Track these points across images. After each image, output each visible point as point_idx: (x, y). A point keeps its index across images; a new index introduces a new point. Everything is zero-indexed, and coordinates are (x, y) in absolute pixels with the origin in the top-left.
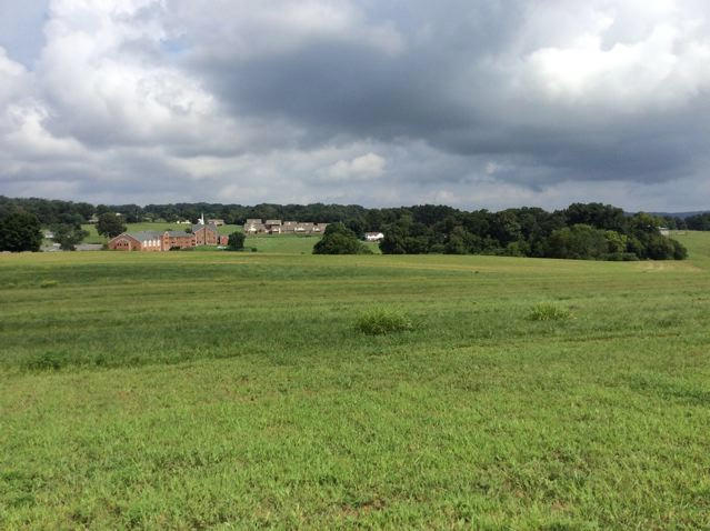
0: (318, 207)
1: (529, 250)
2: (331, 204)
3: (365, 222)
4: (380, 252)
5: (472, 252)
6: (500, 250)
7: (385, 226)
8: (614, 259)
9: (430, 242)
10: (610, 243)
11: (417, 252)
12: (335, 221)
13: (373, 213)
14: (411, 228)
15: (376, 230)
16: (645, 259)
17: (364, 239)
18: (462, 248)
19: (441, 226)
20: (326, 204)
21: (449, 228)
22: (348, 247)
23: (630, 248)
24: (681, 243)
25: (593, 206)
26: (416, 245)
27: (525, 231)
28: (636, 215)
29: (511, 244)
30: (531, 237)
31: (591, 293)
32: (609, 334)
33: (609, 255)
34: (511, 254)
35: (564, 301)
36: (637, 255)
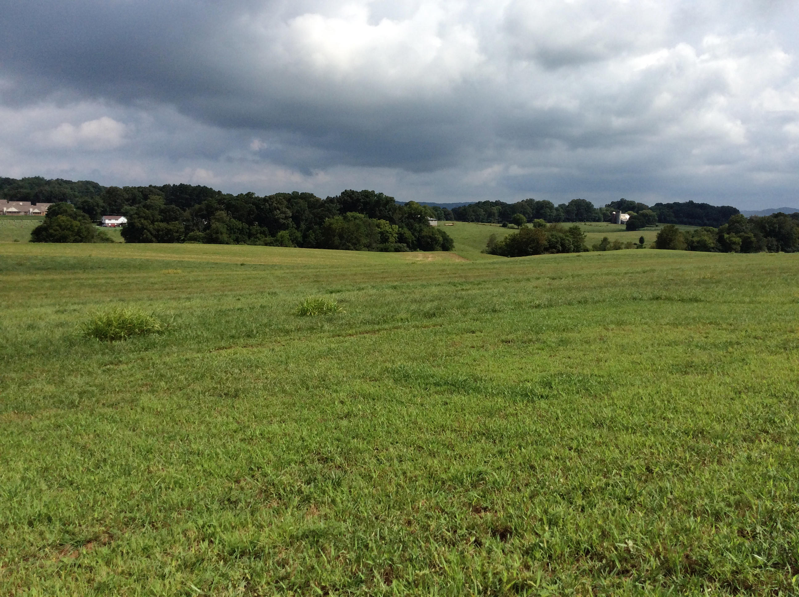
0: (37, 182)
1: (300, 239)
2: (55, 178)
3: (101, 203)
4: (122, 240)
5: (237, 241)
6: (269, 239)
7: (128, 208)
8: (386, 250)
9: (187, 228)
10: (382, 233)
11: (170, 241)
12: (61, 200)
13: (112, 192)
14: (162, 211)
15: (117, 213)
16: (415, 250)
17: (101, 224)
18: (225, 237)
19: (200, 210)
20: (47, 178)
21: (209, 213)
22: (79, 233)
23: (401, 239)
24: (448, 233)
25: (366, 194)
26: (169, 231)
27: (296, 219)
28: (407, 204)
29: (282, 233)
30: (303, 226)
31: (363, 286)
32: (377, 327)
33: (381, 246)
34: (281, 243)
35: (334, 295)
36: (408, 246)
